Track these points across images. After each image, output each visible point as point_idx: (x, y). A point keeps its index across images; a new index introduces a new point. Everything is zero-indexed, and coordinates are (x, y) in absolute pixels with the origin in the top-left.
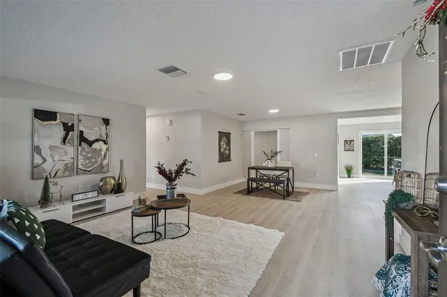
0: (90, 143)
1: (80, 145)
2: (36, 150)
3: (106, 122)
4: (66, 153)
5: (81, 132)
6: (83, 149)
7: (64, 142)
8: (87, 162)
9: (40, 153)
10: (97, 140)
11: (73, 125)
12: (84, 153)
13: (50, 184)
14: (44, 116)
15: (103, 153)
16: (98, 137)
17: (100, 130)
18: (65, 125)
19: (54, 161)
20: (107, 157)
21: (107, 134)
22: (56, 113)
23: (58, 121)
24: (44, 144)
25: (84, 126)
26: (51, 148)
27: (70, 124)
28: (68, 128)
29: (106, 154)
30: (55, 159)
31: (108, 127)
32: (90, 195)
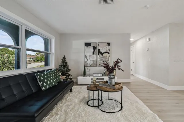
0: (102, 54)
1: (99, 55)
2: (86, 56)
3: (109, 44)
4: (94, 58)
5: (99, 50)
6: (100, 56)
7: (93, 54)
8: (101, 61)
9: (86, 58)
10: (105, 52)
11: (96, 47)
12: (100, 58)
13: (86, 69)
14: (88, 45)
15: (108, 58)
16: (105, 51)
17: (106, 48)
18: (93, 47)
19: (90, 61)
20: (109, 60)
21: (109, 50)
22: (91, 43)
23: (92, 46)
24: (88, 55)
25: (100, 47)
26: (90, 56)
27: (95, 47)
28: (95, 48)
29: (109, 58)
30: (91, 60)
31: (110, 46)
32: (99, 75)
